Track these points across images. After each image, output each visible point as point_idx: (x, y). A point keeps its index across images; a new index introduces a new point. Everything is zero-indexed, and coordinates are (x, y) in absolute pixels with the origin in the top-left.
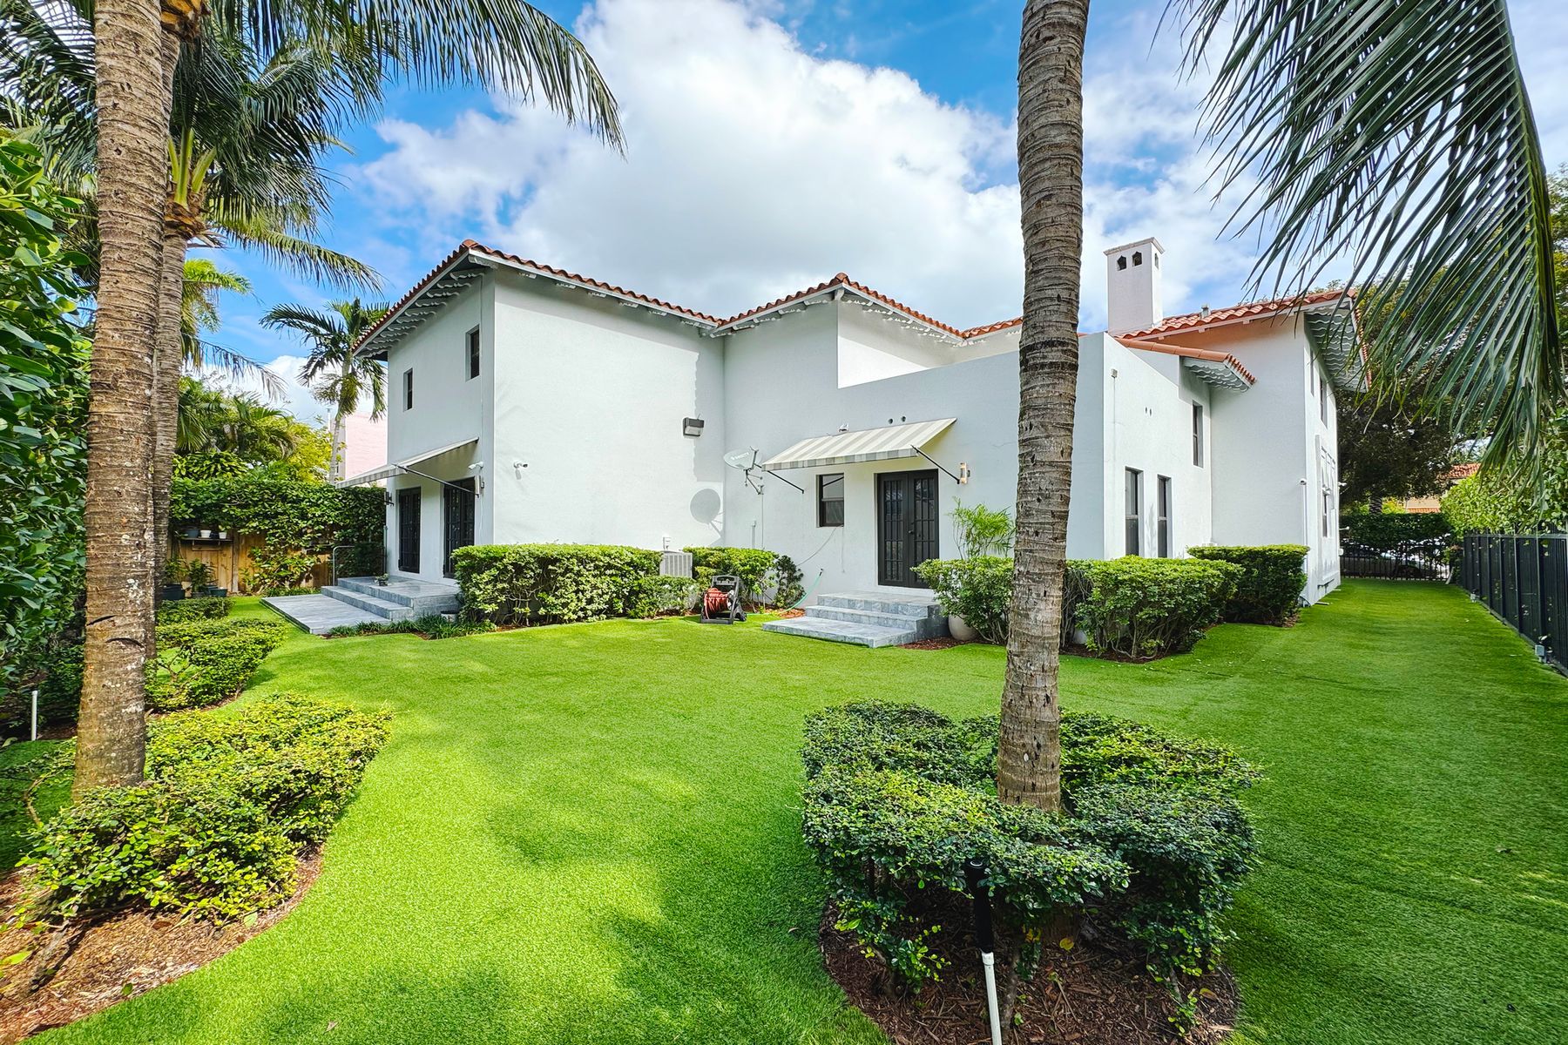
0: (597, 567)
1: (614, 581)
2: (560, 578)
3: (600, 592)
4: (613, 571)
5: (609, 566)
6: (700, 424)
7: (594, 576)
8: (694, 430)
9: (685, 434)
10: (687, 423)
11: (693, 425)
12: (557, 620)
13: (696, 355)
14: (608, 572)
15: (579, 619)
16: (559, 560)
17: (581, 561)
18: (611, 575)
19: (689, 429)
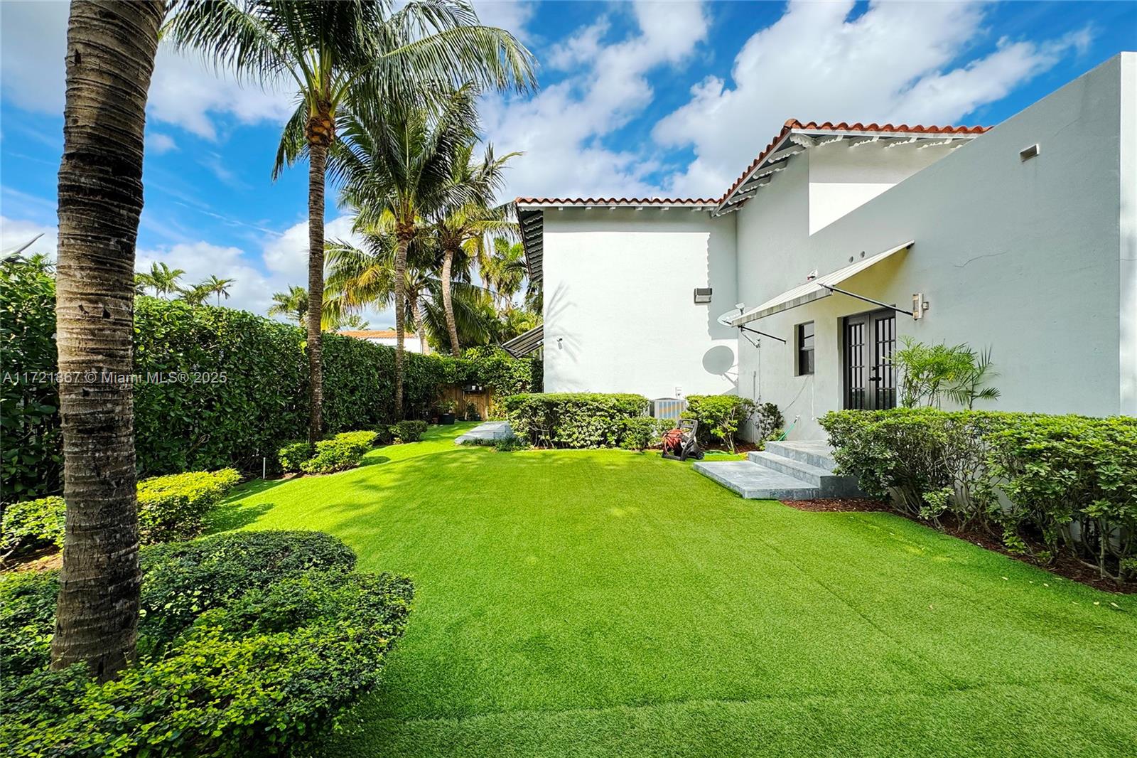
0: (589, 410)
1: (603, 421)
2: (562, 417)
3: (594, 428)
4: (602, 413)
5: (599, 409)
6: (709, 292)
7: (589, 416)
8: (706, 298)
9: (696, 302)
10: (700, 292)
11: (703, 294)
12: (566, 445)
13: (707, 235)
14: (598, 413)
15: (582, 447)
16: (559, 404)
17: (576, 405)
18: (601, 416)
19: (699, 298)
